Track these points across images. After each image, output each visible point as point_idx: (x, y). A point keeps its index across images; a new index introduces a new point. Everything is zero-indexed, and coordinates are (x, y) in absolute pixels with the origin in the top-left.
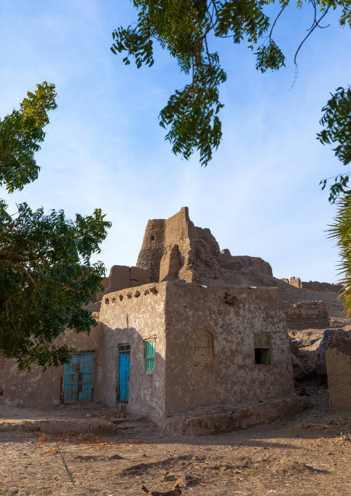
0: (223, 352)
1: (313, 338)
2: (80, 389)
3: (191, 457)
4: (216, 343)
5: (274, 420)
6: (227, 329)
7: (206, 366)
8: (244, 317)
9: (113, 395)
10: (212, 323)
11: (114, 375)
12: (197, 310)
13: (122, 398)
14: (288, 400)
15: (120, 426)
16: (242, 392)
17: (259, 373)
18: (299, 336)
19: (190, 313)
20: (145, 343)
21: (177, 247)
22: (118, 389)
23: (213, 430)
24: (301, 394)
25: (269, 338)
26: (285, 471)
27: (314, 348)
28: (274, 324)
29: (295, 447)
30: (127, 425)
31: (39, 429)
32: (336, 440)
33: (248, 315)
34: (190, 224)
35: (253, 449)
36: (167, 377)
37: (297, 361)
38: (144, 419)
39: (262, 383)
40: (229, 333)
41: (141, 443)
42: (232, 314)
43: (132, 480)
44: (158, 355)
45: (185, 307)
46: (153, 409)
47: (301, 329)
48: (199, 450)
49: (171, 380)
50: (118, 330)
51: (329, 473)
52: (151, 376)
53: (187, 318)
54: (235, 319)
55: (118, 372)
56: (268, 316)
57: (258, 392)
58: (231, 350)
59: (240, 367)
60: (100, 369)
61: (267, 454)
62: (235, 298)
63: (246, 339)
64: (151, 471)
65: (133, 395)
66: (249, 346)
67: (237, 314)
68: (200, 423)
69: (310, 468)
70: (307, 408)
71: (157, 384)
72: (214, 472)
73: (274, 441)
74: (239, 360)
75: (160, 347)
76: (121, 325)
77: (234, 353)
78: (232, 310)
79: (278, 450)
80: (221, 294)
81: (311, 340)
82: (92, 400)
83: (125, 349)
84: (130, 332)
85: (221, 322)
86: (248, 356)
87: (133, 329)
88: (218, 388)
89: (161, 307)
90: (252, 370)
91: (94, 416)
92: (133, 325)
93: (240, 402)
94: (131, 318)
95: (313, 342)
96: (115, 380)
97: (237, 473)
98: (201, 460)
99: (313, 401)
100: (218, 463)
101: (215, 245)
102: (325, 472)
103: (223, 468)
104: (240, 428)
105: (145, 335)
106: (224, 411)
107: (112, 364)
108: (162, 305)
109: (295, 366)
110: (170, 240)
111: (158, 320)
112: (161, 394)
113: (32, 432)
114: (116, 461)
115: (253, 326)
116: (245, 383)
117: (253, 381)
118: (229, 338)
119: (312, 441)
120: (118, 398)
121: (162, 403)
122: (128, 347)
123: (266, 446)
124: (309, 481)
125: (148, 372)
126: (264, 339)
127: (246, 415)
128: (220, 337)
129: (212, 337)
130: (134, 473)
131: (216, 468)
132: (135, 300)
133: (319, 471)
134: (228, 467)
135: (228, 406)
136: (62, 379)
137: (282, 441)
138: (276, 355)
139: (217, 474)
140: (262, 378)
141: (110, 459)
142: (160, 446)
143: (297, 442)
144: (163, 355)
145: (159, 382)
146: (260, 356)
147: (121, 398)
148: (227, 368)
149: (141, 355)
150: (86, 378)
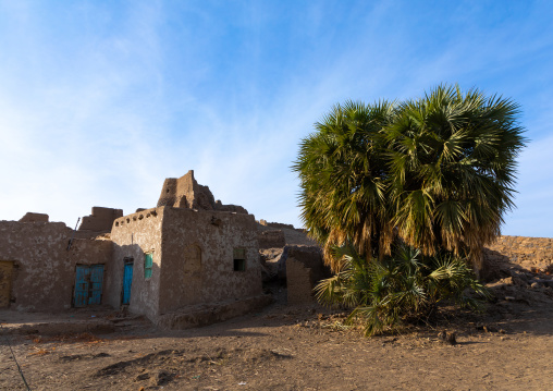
0: (209, 261)
1: (276, 253)
2: (90, 294)
3: (171, 351)
4: (203, 255)
5: (247, 313)
6: (213, 244)
7: (195, 273)
8: (226, 235)
9: (119, 299)
10: (201, 239)
11: (120, 283)
12: (188, 229)
13: (126, 301)
14: (258, 297)
15: (119, 324)
16: (223, 293)
17: (236, 278)
18: (266, 253)
19: (183, 231)
20: (145, 255)
21: (185, 197)
22: (122, 294)
23: (197, 324)
24: (267, 293)
25: (245, 251)
26: (254, 359)
27: (276, 260)
28: (249, 241)
29: (263, 335)
30: (126, 323)
31: (37, 332)
32: (295, 326)
33: (230, 234)
34: (195, 182)
35: (228, 339)
36: (162, 282)
37: (265, 270)
38: (141, 318)
39: (239, 285)
40: (214, 247)
41: (133, 338)
42: (217, 233)
43: (104, 381)
44: (155, 264)
45: (179, 226)
46: (149, 308)
47: (267, 248)
48: (181, 343)
49: (164, 285)
50: (125, 246)
51: (292, 357)
52: (149, 282)
53: (181, 235)
54: (219, 236)
55: (123, 280)
56: (244, 235)
57: (235, 292)
58: (215, 260)
59: (223, 273)
60: (109, 278)
61: (239, 342)
62: (219, 220)
63: (227, 252)
64: (128, 369)
65: (134, 298)
66: (229, 258)
67: (221, 233)
68: (186, 318)
69: (276, 354)
70: (271, 303)
71: (153, 288)
72: (190, 365)
73: (246, 330)
74: (221, 268)
75: (157, 258)
76: (127, 242)
77: (217, 263)
78: (217, 230)
79: (249, 338)
80: (209, 217)
81: (275, 255)
82: (101, 303)
83: (129, 262)
84: (133, 248)
85: (208, 238)
86: (229, 265)
87: (136, 245)
88: (204, 290)
89: (159, 227)
90: (231, 275)
91: (98, 317)
92: (136, 242)
93: (221, 300)
94: (135, 236)
95: (275, 256)
96: (120, 287)
97: (212, 364)
98: (180, 353)
99: (276, 297)
100: (195, 356)
101: (211, 197)
102: (289, 357)
103: (199, 360)
104: (220, 321)
105: (145, 250)
106: (208, 308)
107: (118, 274)
108: (160, 225)
109: (263, 273)
110: (180, 192)
111: (156, 237)
112: (156, 297)
113: (29, 335)
114: (100, 359)
115: (232, 242)
116: (225, 285)
117: (232, 284)
118: (214, 251)
119: (276, 328)
120: (122, 301)
121: (156, 304)
122: (132, 260)
123: (239, 335)
124: (275, 367)
125: (147, 279)
126: (242, 253)
127: (225, 310)
128: (207, 251)
129: (200, 250)
130: (109, 373)
131: (193, 361)
132: (139, 221)
133: (284, 357)
134: (204, 359)
135: (211, 304)
136: (73, 287)
137: (253, 330)
138: (250, 264)
139: (193, 367)
140: (239, 281)
141: (95, 357)
142: (149, 341)
143: (264, 330)
144: (159, 265)
145: (155, 287)
146: (238, 265)
147: (124, 301)
148: (212, 274)
149: (141, 266)
150: (96, 286)
